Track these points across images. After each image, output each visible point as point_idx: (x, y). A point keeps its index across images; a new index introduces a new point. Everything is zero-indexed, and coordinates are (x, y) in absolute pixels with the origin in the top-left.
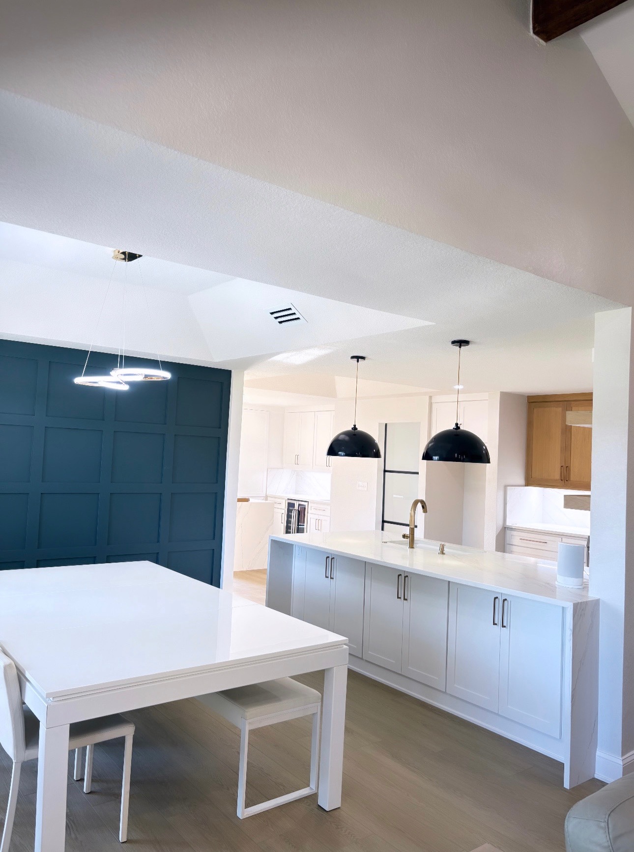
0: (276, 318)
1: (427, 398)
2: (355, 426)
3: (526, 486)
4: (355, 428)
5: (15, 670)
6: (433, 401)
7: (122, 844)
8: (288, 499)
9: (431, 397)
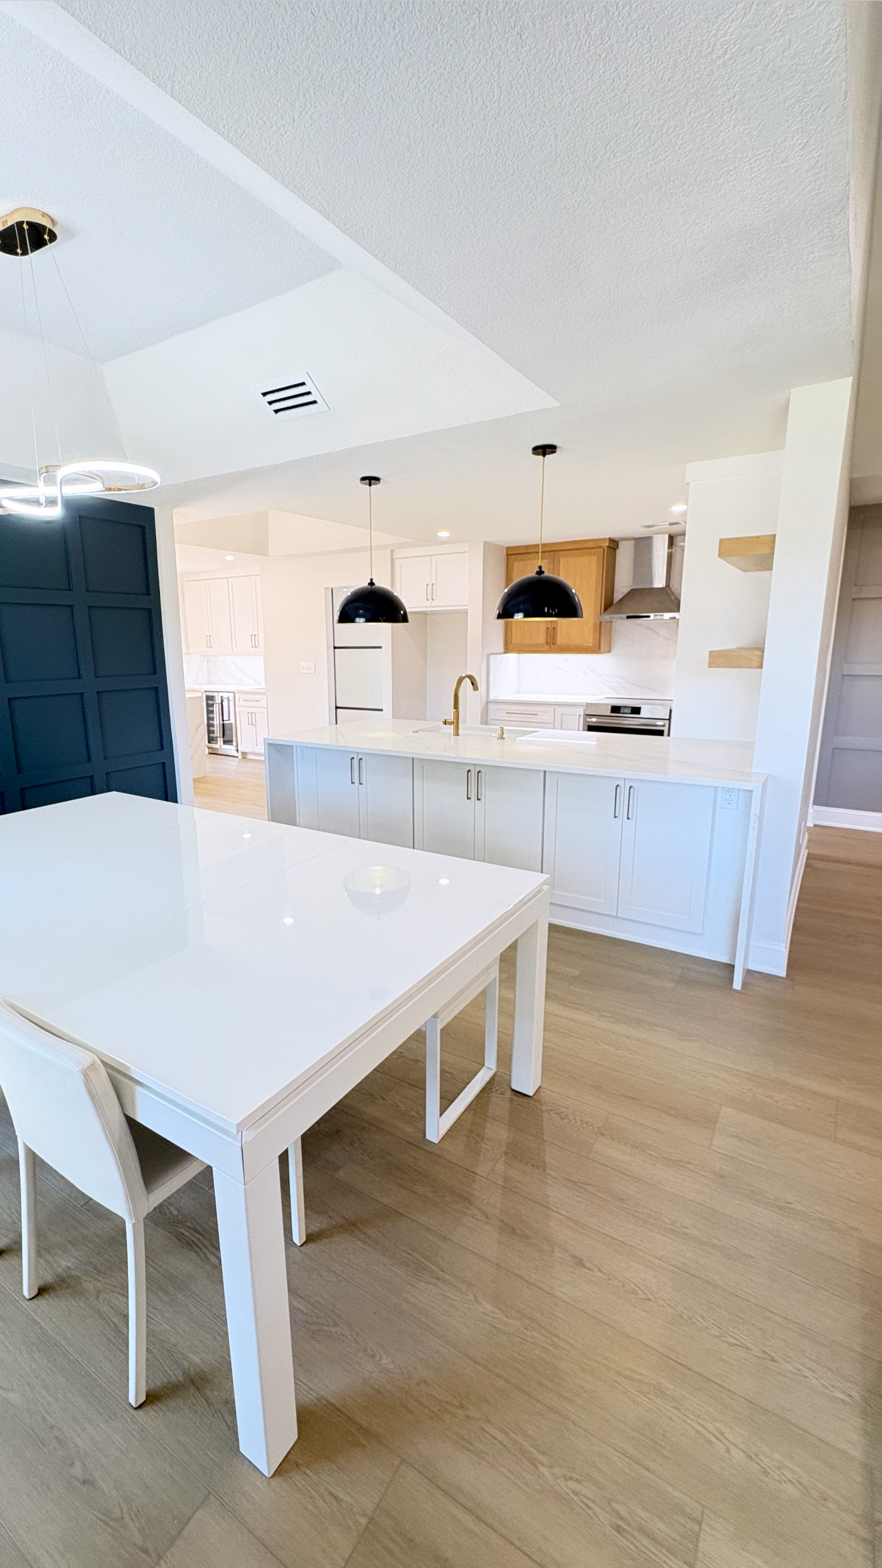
0: (270, 403)
1: (389, 552)
2: (372, 580)
3: (505, 653)
4: (372, 583)
5: (103, 1070)
6: (396, 555)
7: (301, 1249)
8: (205, 691)
9: (392, 551)
